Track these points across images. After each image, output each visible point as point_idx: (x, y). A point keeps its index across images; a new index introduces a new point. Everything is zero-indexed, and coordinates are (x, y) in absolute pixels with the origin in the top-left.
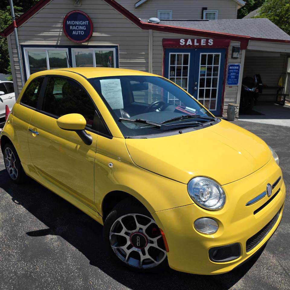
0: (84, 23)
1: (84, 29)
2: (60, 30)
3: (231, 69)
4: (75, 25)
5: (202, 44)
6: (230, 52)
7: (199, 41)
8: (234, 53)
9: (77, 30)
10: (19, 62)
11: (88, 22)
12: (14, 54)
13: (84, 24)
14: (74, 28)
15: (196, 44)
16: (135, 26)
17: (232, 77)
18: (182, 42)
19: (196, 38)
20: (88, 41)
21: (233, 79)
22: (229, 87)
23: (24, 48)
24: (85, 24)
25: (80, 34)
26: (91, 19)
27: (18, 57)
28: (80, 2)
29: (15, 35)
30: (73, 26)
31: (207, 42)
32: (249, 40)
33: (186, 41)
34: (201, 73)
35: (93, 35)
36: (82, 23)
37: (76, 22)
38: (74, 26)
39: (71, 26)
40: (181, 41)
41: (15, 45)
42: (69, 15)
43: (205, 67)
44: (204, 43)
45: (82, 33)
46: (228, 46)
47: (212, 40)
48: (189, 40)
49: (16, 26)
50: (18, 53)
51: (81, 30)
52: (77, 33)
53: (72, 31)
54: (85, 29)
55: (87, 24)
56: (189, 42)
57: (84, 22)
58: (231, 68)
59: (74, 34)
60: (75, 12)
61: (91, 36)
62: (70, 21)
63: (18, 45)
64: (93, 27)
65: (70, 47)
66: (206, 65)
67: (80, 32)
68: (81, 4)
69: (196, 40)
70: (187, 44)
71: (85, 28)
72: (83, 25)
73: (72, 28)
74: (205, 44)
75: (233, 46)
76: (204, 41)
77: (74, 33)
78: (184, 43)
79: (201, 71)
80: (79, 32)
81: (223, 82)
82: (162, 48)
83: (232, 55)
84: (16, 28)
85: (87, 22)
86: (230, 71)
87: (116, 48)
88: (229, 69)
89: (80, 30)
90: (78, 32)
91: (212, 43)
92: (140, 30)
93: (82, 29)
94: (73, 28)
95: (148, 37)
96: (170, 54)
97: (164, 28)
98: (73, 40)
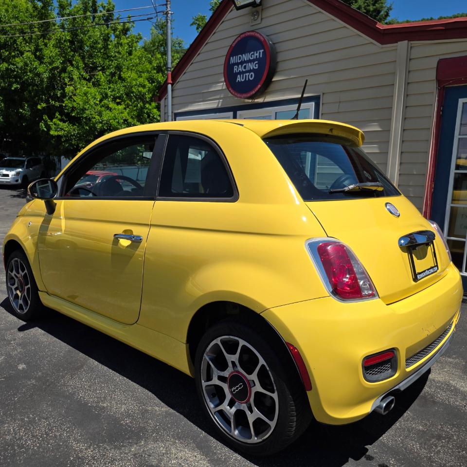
0: (255, 55)
1: (255, 68)
2: (221, 79)
4: (242, 63)
9: (243, 73)
11: (263, 50)
13: (257, 56)
14: (241, 69)
16: (365, 39)
20: (263, 93)
23: (177, 119)
24: (258, 57)
25: (247, 79)
28: (260, 13)
29: (169, 98)
30: (238, 64)
35: (273, 80)
36: (253, 56)
37: (244, 55)
39: (235, 67)
42: (236, 45)
45: (252, 76)
49: (171, 82)
51: (250, 71)
52: (243, 79)
53: (236, 75)
54: (257, 68)
55: (261, 56)
57: (257, 53)
59: (239, 81)
60: (244, 35)
62: (234, 57)
63: (170, 114)
65: (235, 110)
67: (249, 75)
68: (262, 19)
71: (257, 65)
72: (253, 61)
73: (236, 69)
80: (246, 76)
84: (170, 86)
85: (261, 51)
87: (317, 101)
89: (248, 72)
90: (244, 75)
93: (252, 68)
94: (238, 69)
95: (395, 61)
96: (461, 101)
97: (445, 30)
98: (239, 95)
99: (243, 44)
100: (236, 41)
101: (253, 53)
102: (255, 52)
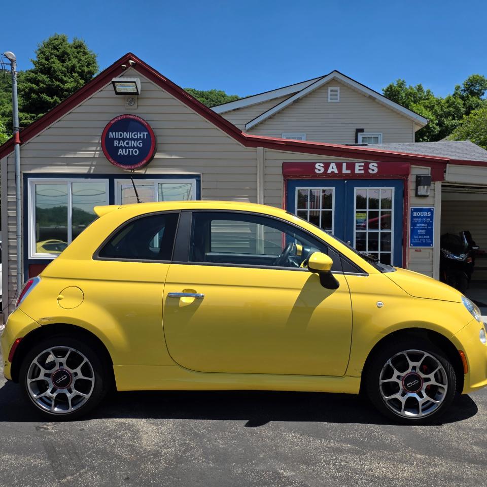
0: (139, 135)
1: (139, 146)
2: (97, 148)
3: (417, 217)
4: (124, 140)
5: (357, 171)
6: (411, 186)
7: (351, 166)
8: (419, 187)
9: (126, 148)
10: (16, 203)
11: (147, 133)
12: (9, 188)
13: (140, 137)
14: (122, 144)
15: (345, 171)
16: (233, 140)
17: (419, 231)
18: (319, 168)
19: (345, 161)
20: (145, 166)
21: (421, 235)
22: (416, 250)
23: (29, 180)
24: (142, 137)
25: (131, 154)
26: (154, 130)
27: (16, 195)
28: (136, 101)
29: (15, 157)
30: (119, 140)
31: (366, 167)
32: (448, 165)
33: (326, 166)
34: (357, 223)
35: (155, 157)
36: (136, 136)
37: (125, 133)
38: (121, 141)
39: (115, 141)
40: (317, 166)
41: (14, 174)
42: (115, 123)
43: (365, 212)
44: (359, 170)
45: (136, 152)
46: (407, 175)
47: (376, 165)
48: (333, 165)
49: (20, 142)
50: (16, 188)
51: (134, 148)
52: (126, 152)
53: (117, 148)
54: (141, 146)
55: (145, 137)
56: (333, 168)
57: (140, 134)
58: (415, 214)
59: (120, 154)
60: (124, 116)
61: (152, 158)
62: (114, 133)
63: (19, 174)
64: (155, 143)
65: (111, 178)
66: (368, 210)
67: (132, 151)
68: (137, 106)
69: (344, 165)
70: (329, 172)
71: (141, 144)
72: (137, 140)
73: (117, 144)
74: (362, 172)
75: (417, 175)
76: (359, 166)
77: (120, 152)
78: (322, 170)
79: (357, 221)
80: (129, 151)
81: (403, 240)
82: (281, 178)
83: (417, 190)
84: (18, 146)
85: (145, 133)
86: (415, 219)
87: (197, 178)
88: (413, 217)
89: (131, 148)
90: (127, 150)
91: (376, 170)
92: (241, 147)
93: (136, 146)
94: (119, 144)
95: (256, 159)
96: (297, 188)
97: (287, 145)
98: (118, 165)
99: (124, 124)
100: (116, 120)
101: (136, 133)
102: (139, 133)
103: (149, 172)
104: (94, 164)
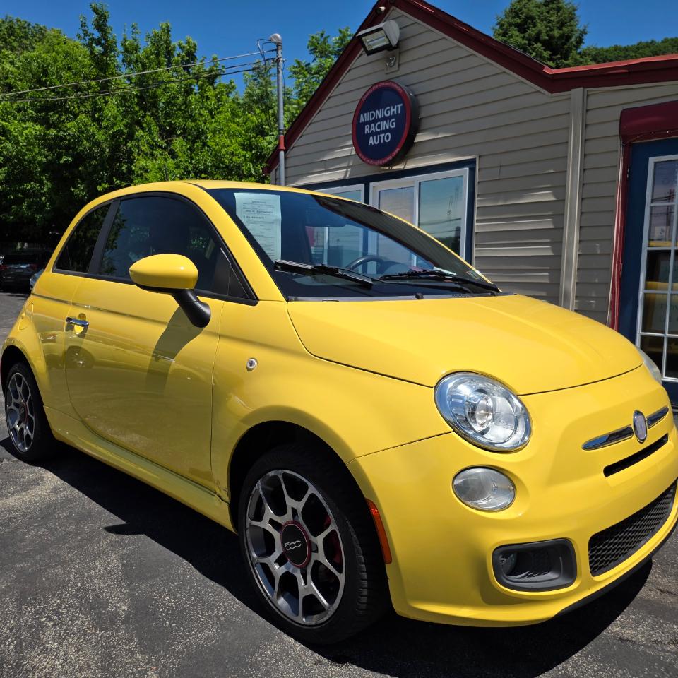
0: (392, 110)
1: (391, 127)
2: (348, 142)
4: (375, 121)
9: (376, 133)
11: (402, 105)
13: (394, 112)
14: (374, 128)
16: (531, 86)
20: (403, 158)
24: (395, 113)
25: (382, 141)
28: (397, 58)
29: (280, 168)
30: (370, 123)
35: (416, 141)
36: (389, 112)
37: (377, 111)
39: (366, 126)
42: (367, 99)
45: (388, 137)
49: (284, 148)
51: (386, 131)
52: (377, 141)
53: (368, 136)
54: (394, 126)
55: (399, 112)
57: (394, 108)
59: (371, 144)
60: (377, 86)
62: (365, 114)
65: (367, 182)
67: (384, 137)
68: (399, 65)
71: (394, 123)
72: (389, 118)
73: (368, 130)
80: (380, 138)
82: (616, 144)
84: (282, 154)
85: (400, 106)
87: (471, 166)
89: (383, 132)
90: (378, 136)
92: (545, 96)
93: (388, 128)
94: (370, 129)
95: (569, 113)
96: (652, 160)
97: (629, 73)
98: (371, 162)
99: (376, 98)
100: (367, 94)
101: (388, 108)
102: (392, 108)
103: (410, 165)
104: (351, 164)
